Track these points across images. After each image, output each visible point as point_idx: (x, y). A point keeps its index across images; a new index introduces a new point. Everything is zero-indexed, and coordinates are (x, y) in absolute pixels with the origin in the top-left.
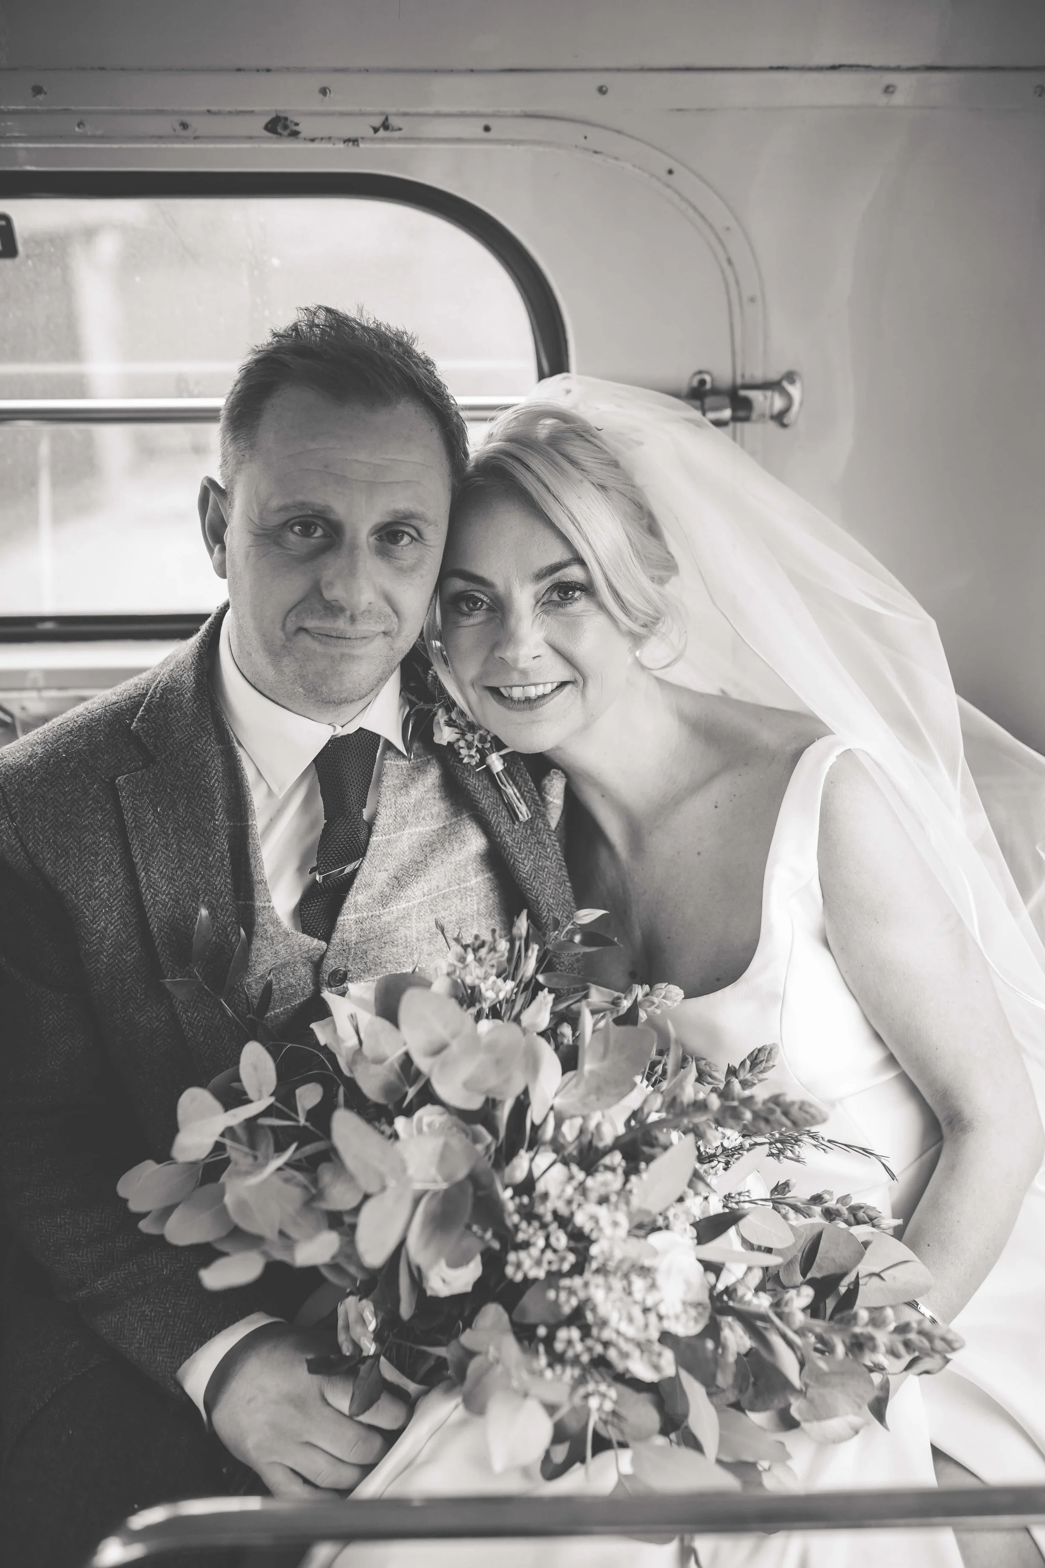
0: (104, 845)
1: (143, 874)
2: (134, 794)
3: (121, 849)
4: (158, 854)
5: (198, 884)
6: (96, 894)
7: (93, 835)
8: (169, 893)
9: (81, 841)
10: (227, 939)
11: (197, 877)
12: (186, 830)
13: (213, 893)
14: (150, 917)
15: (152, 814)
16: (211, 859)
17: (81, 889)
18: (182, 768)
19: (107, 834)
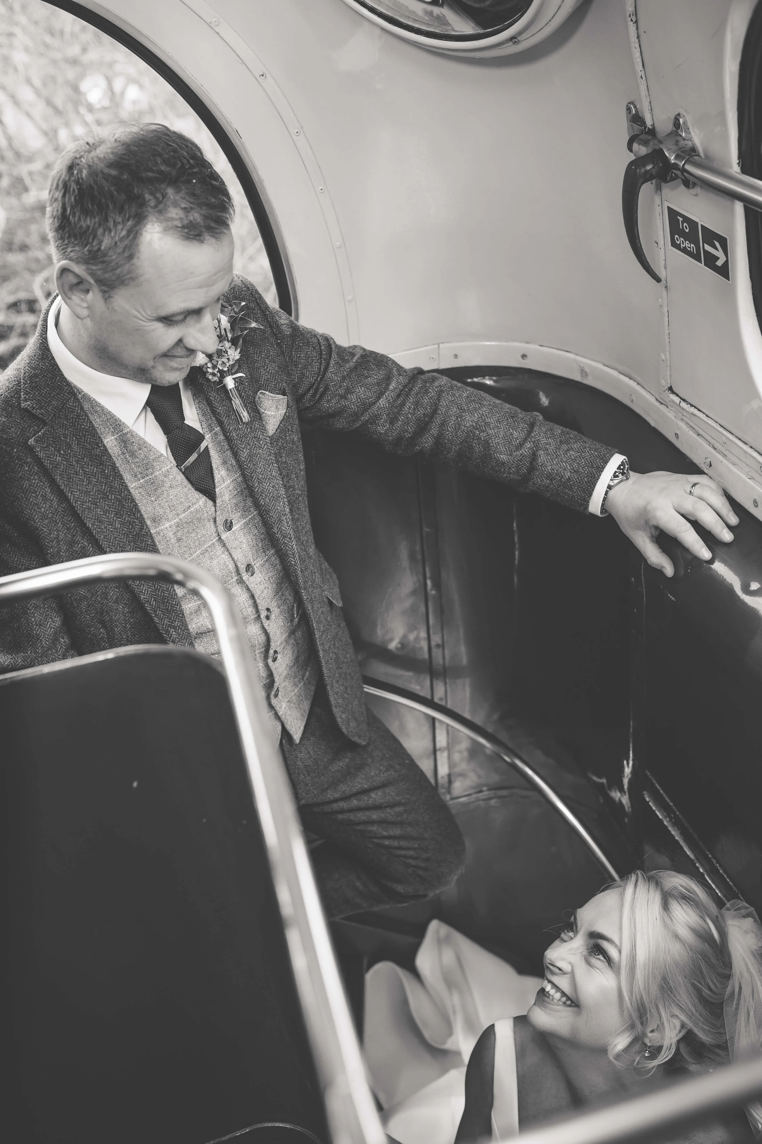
0: (37, 484)
1: (70, 494)
2: (44, 447)
3: (48, 484)
4: (73, 480)
5: (104, 490)
6: (45, 516)
7: (28, 480)
8: (89, 501)
9: (22, 487)
10: (135, 516)
11: (102, 485)
12: (84, 459)
13: (115, 492)
14: (84, 519)
15: (59, 456)
16: (106, 472)
17: (35, 516)
18: (65, 422)
19: (36, 477)
